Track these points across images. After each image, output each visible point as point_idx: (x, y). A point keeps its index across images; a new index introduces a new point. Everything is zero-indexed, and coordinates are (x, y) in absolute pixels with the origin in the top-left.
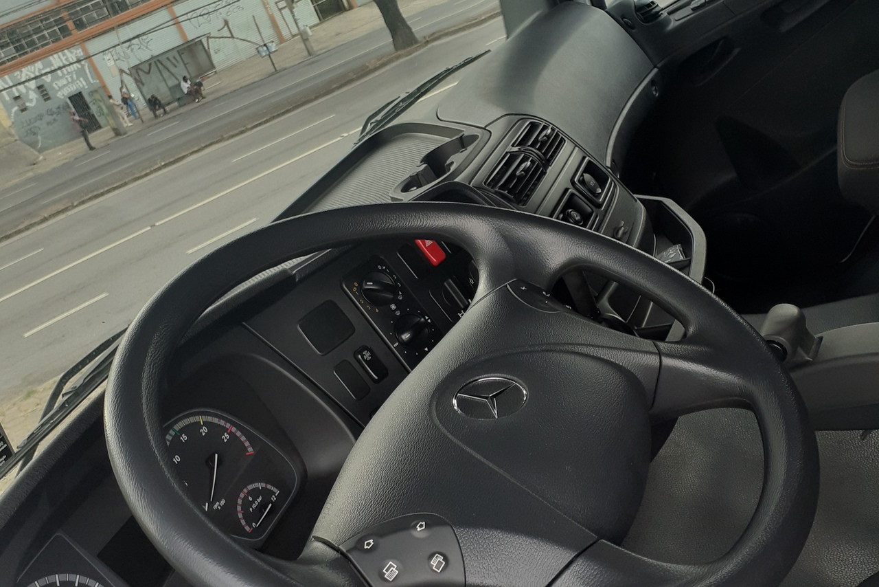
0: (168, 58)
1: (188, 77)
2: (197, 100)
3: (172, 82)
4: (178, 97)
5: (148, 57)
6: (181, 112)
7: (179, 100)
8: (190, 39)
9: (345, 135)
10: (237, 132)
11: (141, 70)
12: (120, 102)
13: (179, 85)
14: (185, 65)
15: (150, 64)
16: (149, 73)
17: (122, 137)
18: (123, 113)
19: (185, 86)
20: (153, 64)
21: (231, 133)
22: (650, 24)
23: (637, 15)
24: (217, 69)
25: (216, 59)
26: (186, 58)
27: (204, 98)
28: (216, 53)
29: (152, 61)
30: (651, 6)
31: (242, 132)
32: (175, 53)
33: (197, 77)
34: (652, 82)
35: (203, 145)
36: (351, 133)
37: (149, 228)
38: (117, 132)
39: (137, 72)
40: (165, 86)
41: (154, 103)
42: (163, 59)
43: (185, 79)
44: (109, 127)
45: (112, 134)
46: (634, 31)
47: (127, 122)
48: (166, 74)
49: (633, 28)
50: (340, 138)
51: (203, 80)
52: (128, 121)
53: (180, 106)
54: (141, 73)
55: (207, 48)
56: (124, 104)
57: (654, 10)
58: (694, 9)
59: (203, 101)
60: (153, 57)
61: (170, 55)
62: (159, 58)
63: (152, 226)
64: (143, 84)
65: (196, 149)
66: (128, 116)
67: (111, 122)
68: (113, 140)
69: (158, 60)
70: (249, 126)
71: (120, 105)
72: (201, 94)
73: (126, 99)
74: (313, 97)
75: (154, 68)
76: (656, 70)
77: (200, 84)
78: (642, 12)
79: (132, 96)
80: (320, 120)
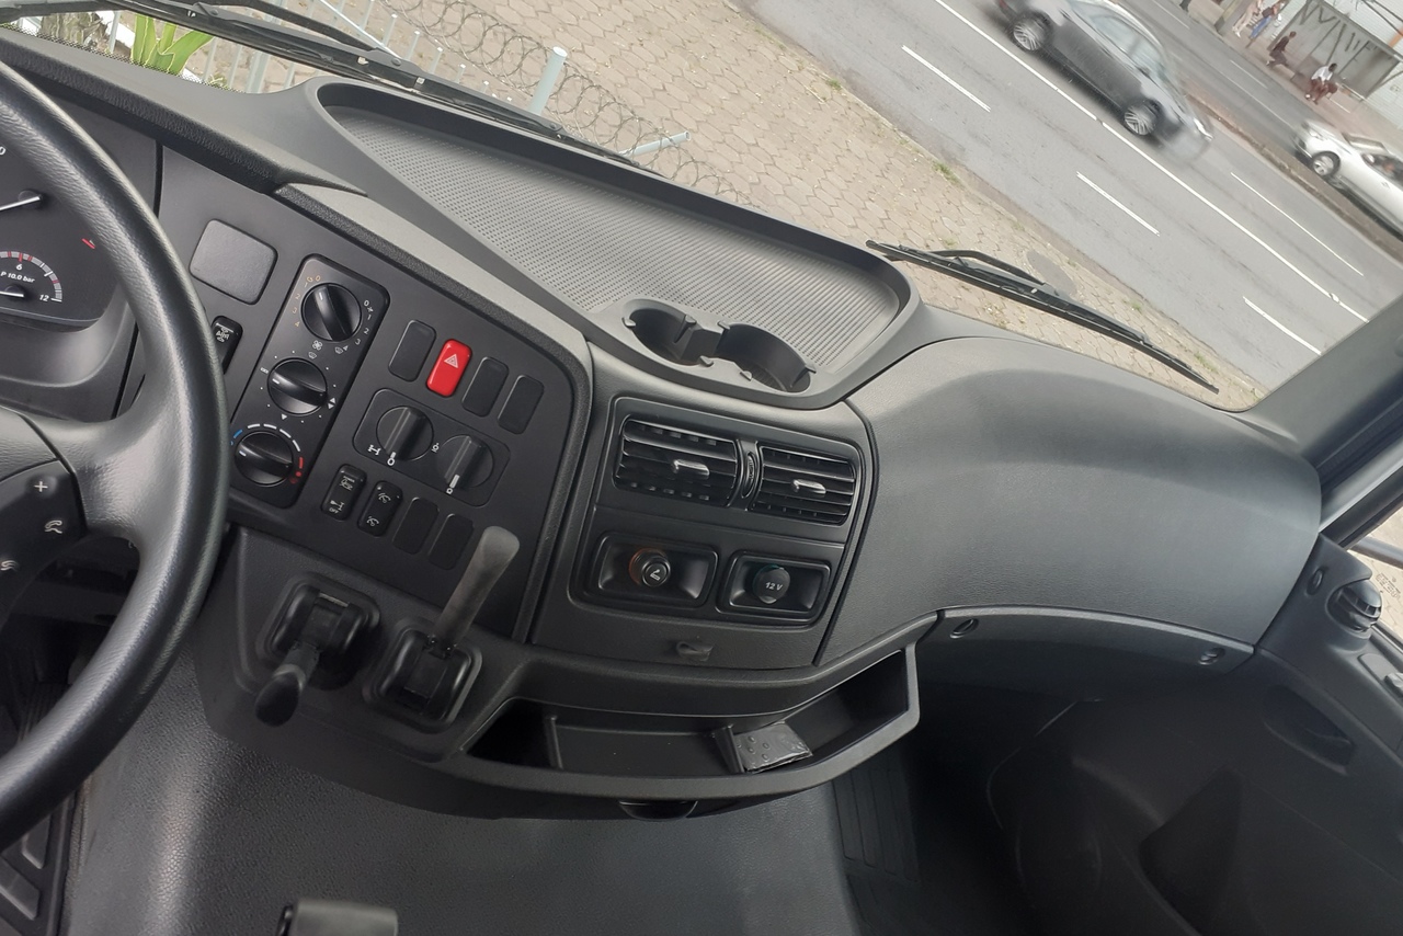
0: (1354, 34)
1: (1337, 70)
2: (1308, 96)
3: (1321, 55)
4: (1302, 71)
5: (1343, 11)
6: (1283, 85)
7: (1299, 74)
8: (1395, 48)
9: (1336, 299)
10: (1279, 161)
11: (1321, 11)
12: (1263, 8)
13: (1319, 65)
14: (1354, 58)
15: (1334, 18)
16: (1321, 21)
17: (1215, 33)
18: (1249, 19)
19: (1323, 74)
20: (1334, 21)
21: (1273, 156)
22: (1331, 618)
23: (1338, 590)
24: (1369, 100)
25: (1383, 93)
26: (1366, 55)
27: (1316, 102)
28: (1391, 89)
29: (1339, 18)
30: (1364, 609)
31: (1281, 168)
32: (1365, 39)
33: (1343, 81)
34: (1220, 650)
35: (1241, 130)
36: (1342, 304)
37: (1095, 118)
38: (1219, 25)
39: (1316, 8)
40: (1310, 50)
41: (1279, 47)
42: (1350, 29)
43: (1333, 67)
44: (1223, 11)
45: (1215, 20)
46: (1306, 594)
47: (1239, 29)
48: (1330, 42)
49: (1312, 590)
50: (1327, 294)
51: (1343, 91)
52: (1241, 29)
53: (1291, 80)
54: (1317, 13)
55: (1392, 74)
56: (1263, 13)
57: (1357, 616)
58: (1388, 682)
59: (1311, 104)
60: (1346, 17)
61: (1360, 35)
62: (1349, 25)
63: (1098, 119)
64: (1302, 22)
65: (1231, 123)
66: (1248, 26)
67: (1231, 10)
68: (1206, 25)
69: (1345, 26)
70: (1293, 173)
71: (1259, 10)
72: (1320, 96)
73: (1273, 13)
74: (1378, 238)
75: (1329, 25)
76: (1250, 650)
77: (1332, 89)
78: (1347, 598)
79: (1280, 18)
80: (1346, 260)
